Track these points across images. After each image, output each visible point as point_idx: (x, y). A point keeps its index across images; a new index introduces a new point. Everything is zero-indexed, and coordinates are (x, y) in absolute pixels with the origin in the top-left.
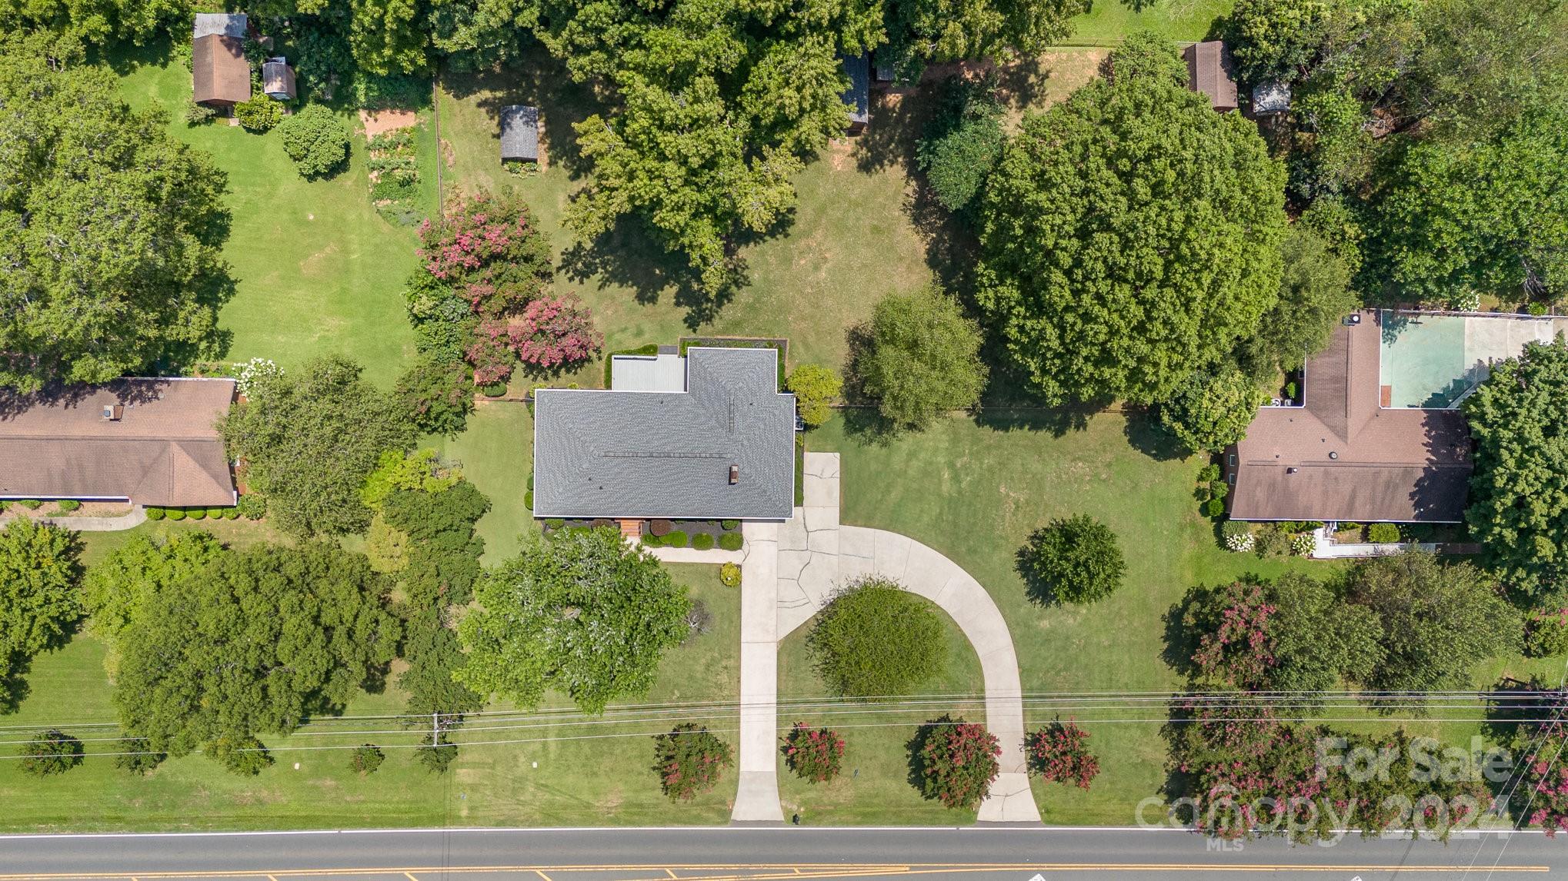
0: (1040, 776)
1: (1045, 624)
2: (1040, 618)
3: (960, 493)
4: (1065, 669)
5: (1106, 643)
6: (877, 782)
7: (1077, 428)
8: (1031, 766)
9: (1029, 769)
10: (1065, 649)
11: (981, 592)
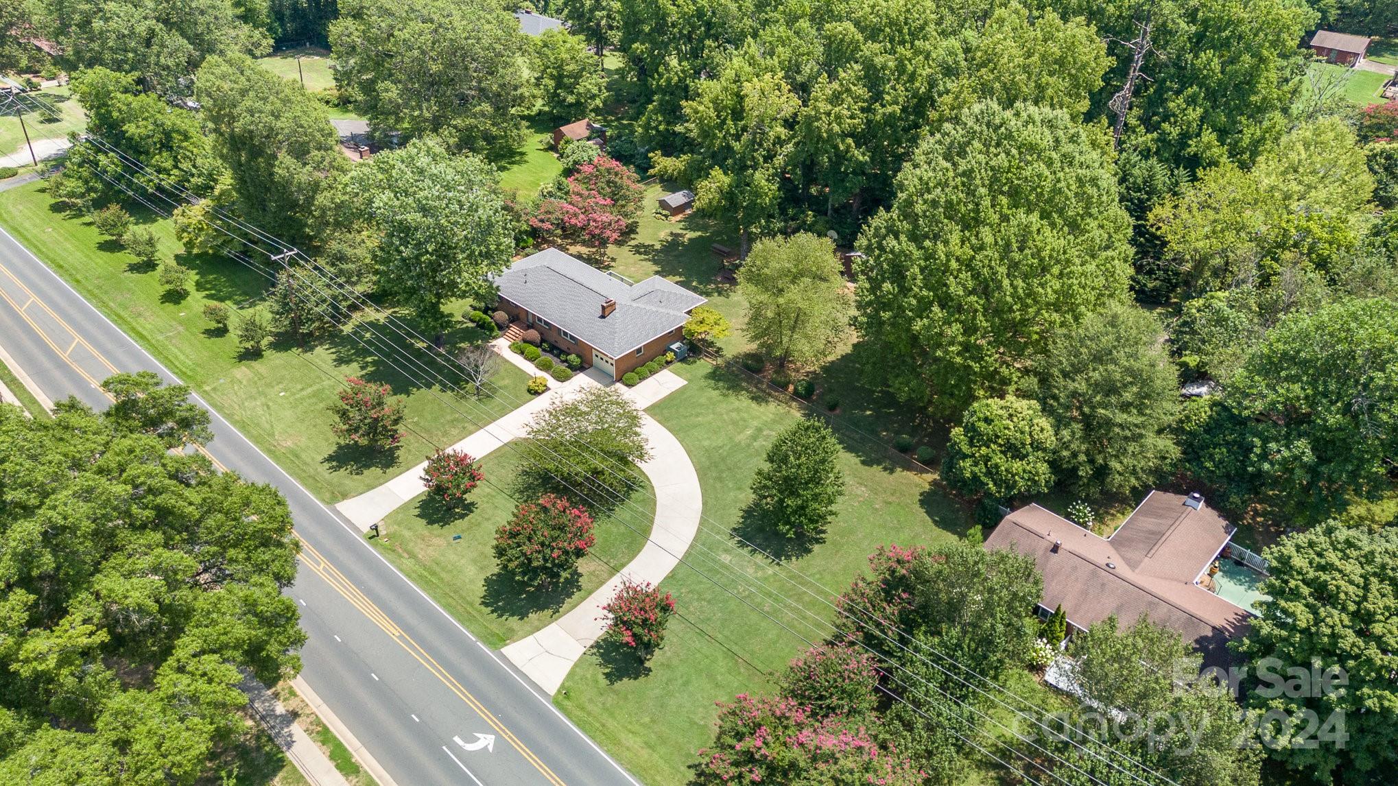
0: (596, 659)
1: (726, 558)
2: (726, 551)
3: (748, 446)
4: (709, 602)
5: (766, 609)
6: (463, 561)
7: (885, 469)
8: (597, 645)
9: (592, 647)
10: (724, 588)
11: (698, 505)
